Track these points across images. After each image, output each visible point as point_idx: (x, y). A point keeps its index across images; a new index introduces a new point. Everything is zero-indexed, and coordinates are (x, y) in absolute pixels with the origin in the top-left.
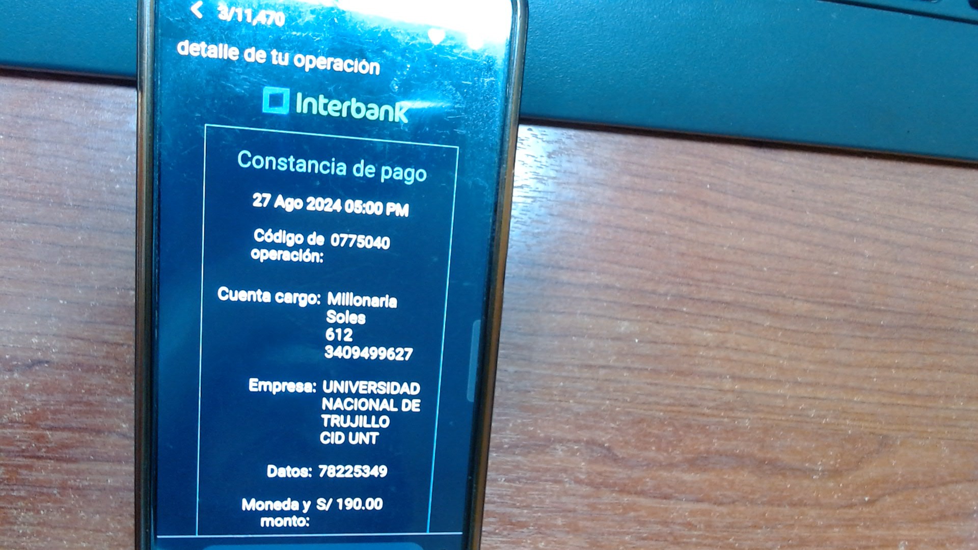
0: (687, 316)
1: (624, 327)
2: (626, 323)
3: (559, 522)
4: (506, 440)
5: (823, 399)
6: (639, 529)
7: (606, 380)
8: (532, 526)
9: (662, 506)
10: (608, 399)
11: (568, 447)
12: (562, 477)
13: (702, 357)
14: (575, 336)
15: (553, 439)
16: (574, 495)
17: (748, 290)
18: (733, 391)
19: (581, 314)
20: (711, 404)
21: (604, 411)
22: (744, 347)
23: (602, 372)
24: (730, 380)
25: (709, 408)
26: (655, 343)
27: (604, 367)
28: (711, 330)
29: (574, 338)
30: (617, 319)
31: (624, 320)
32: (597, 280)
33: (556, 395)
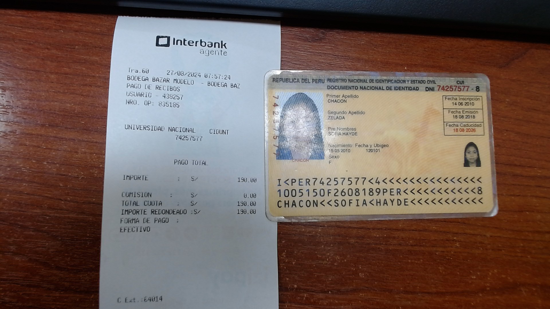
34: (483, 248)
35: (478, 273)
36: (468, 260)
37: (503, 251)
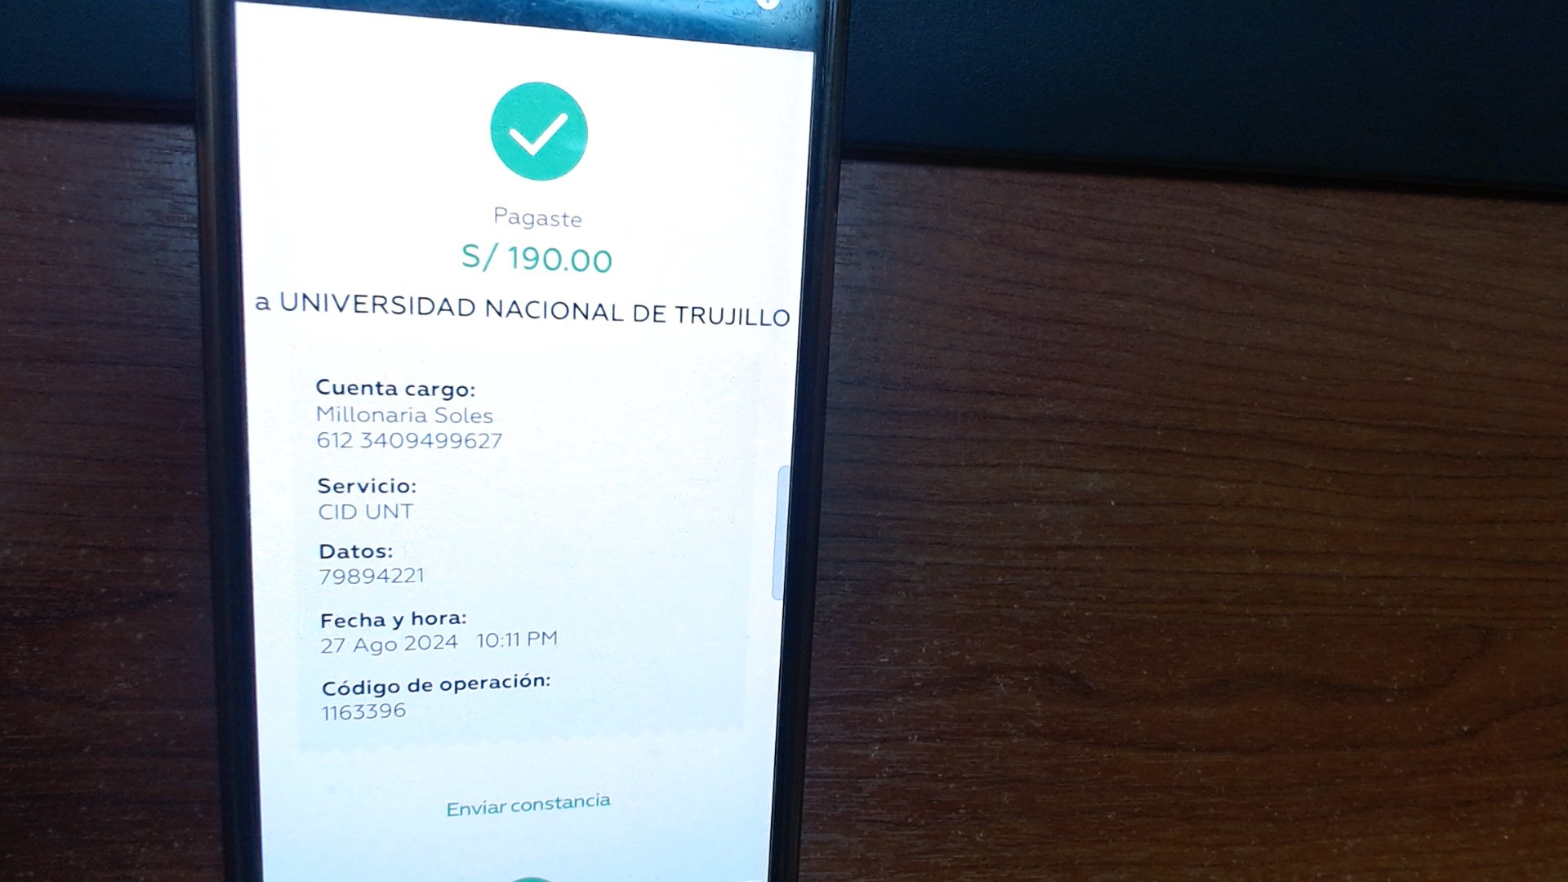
0: (1188, 459)
1: (1092, 483)
2: (1095, 476)
3: (1006, 798)
5: (1395, 578)
6: (1127, 801)
7: (1069, 569)
8: (964, 809)
9: (1161, 762)
10: (1072, 599)
11: (1013, 679)
12: (1007, 727)
13: (1214, 523)
14: (1018, 502)
15: (990, 668)
16: (1026, 754)
17: (1280, 414)
18: (1262, 574)
19: (1024, 465)
20: (1229, 598)
21: (1067, 617)
22: (1276, 504)
23: (1062, 556)
24: (1257, 557)
25: (1226, 603)
26: (1142, 505)
27: (1063, 548)
28: (1225, 480)
29: (1016, 504)
30: (1081, 470)
31: (1093, 471)
32: (1049, 408)
33: (991, 597)
34: (907, 593)
35: (896, 651)
36: (872, 623)
37: (955, 596)
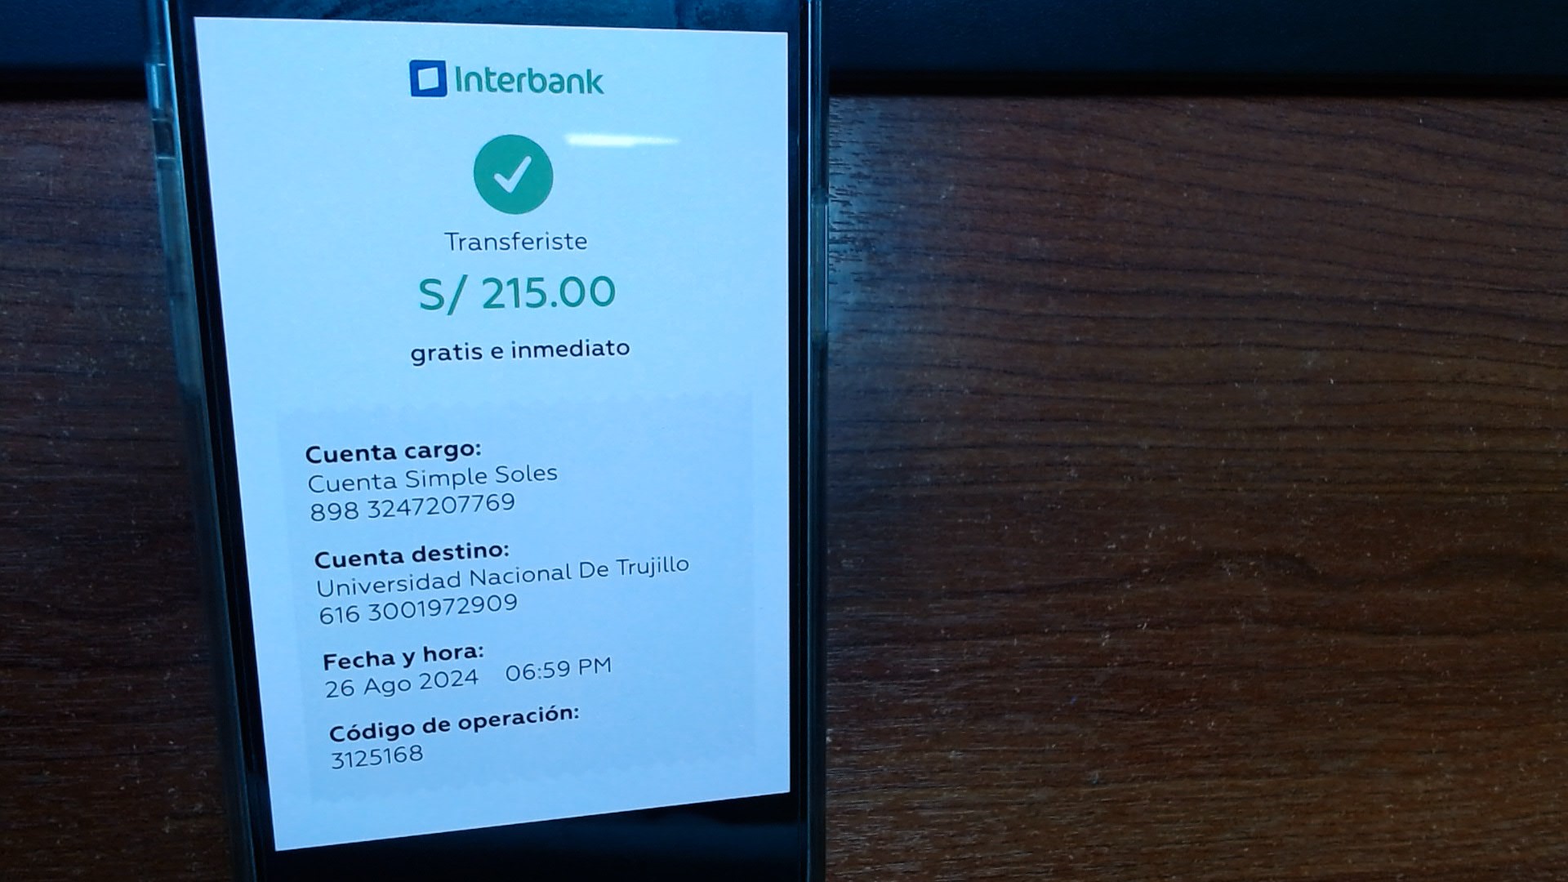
0: (1404, 335)
1: (1311, 361)
2: (1314, 355)
3: (1235, 686)
4: (1146, 561)
6: (1356, 687)
7: (1291, 450)
8: (1195, 697)
9: (1388, 646)
10: (1295, 481)
11: (1239, 564)
12: (1235, 613)
13: (1431, 399)
14: (1238, 382)
15: (1216, 553)
16: (1254, 641)
17: (1492, 286)
18: (1480, 451)
19: (1243, 344)
20: (1448, 476)
21: (1290, 500)
22: (1492, 379)
23: (1283, 437)
24: (1474, 434)
25: (1446, 482)
26: (1360, 382)
27: (1284, 429)
28: (1441, 356)
29: (1237, 385)
30: (1300, 349)
31: (1311, 349)
32: (1266, 286)
33: (1215, 481)
